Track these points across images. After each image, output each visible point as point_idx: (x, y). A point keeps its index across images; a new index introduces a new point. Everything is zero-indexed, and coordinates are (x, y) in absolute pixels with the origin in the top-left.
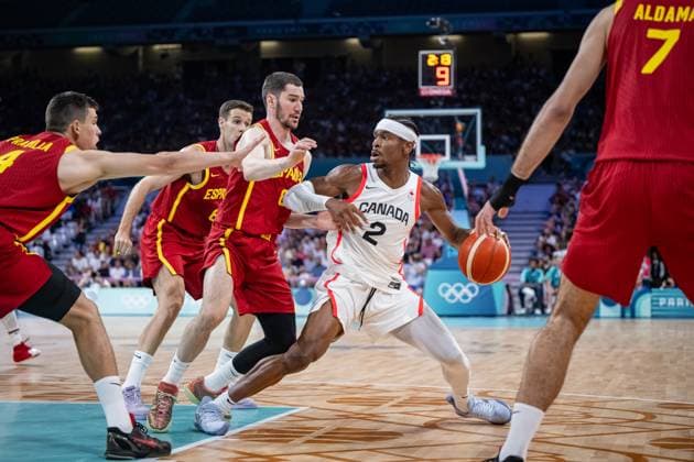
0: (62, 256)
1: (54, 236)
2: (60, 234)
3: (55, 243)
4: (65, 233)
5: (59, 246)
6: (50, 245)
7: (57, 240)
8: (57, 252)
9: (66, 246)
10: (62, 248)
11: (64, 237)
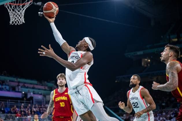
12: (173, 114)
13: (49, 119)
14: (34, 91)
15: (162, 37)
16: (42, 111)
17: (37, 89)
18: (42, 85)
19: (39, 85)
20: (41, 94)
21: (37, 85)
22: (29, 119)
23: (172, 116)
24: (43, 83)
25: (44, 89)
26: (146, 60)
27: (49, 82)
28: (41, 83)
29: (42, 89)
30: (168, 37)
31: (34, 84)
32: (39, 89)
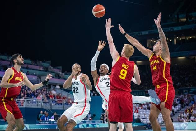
0: (177, 113)
1: (175, 108)
2: (176, 107)
3: (175, 110)
4: (178, 107)
5: (176, 111)
6: (174, 110)
7: (176, 109)
8: (176, 112)
9: (178, 111)
10: (177, 111)
11: (177, 108)
12: (178, 100)
13: (43, 102)
14: (28, 72)
15: (170, 16)
16: (36, 94)
17: (30, 69)
18: (37, 65)
19: (34, 65)
20: (35, 75)
21: (31, 65)
22: (22, 102)
23: (177, 102)
24: (38, 62)
25: (39, 69)
26: (151, 40)
27: (44, 62)
28: (36, 63)
29: (37, 70)
30: (176, 16)
31: (28, 64)
32: (33, 69)
